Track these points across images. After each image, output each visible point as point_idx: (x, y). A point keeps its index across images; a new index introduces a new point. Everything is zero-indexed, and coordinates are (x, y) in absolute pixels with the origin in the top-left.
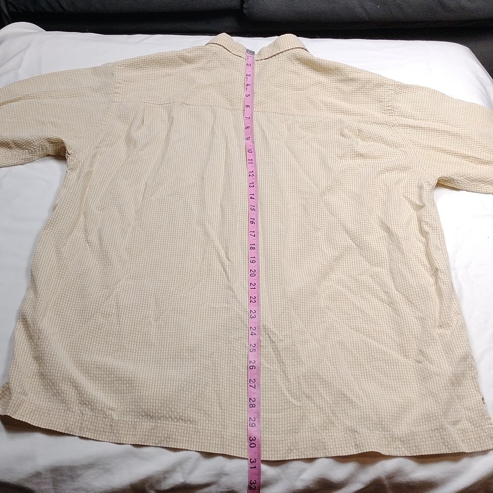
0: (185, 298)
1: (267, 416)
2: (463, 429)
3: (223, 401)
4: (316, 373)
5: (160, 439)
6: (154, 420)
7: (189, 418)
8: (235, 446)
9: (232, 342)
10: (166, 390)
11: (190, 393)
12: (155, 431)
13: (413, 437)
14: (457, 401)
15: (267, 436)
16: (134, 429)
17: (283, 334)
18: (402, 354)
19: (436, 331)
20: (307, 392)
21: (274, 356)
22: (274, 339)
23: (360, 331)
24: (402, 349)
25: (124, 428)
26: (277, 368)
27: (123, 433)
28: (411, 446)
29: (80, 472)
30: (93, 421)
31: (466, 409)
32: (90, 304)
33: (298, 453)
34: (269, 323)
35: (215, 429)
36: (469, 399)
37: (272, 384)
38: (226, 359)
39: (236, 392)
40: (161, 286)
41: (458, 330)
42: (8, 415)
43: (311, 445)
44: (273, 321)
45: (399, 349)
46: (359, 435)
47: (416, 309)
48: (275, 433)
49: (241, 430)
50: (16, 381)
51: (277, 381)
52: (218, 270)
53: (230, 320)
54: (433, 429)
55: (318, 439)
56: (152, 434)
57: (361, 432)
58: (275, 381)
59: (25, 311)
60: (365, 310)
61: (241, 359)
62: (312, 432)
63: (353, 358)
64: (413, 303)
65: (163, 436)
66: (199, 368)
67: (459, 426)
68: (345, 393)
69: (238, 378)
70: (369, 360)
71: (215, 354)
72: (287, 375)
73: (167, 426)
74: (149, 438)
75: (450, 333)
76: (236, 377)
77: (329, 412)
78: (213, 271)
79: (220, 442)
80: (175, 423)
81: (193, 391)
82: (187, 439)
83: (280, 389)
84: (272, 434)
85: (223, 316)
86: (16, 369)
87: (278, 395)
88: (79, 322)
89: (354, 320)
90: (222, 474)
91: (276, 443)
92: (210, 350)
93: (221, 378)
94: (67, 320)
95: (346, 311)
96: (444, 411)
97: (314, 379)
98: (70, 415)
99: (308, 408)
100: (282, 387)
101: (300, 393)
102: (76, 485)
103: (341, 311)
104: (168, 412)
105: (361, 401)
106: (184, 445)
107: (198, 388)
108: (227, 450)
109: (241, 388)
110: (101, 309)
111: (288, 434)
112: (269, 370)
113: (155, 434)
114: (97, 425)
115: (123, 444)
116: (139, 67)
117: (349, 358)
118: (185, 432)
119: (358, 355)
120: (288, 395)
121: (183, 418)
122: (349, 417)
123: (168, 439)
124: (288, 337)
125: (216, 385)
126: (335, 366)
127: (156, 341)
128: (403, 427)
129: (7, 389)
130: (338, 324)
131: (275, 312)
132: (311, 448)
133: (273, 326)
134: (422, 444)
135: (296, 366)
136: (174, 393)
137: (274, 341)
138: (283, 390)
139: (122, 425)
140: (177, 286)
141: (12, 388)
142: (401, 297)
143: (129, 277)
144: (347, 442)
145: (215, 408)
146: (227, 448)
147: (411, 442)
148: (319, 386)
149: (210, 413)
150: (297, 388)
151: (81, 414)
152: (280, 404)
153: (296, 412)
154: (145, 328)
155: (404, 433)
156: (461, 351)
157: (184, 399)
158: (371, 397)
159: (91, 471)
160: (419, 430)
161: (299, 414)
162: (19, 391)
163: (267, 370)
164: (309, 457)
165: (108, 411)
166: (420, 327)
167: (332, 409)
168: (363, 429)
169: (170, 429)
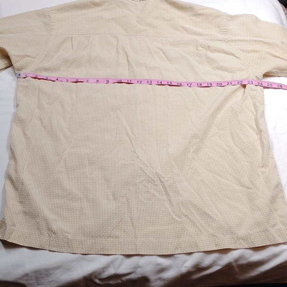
0: (107, 159)
1: (162, 228)
2: (279, 229)
3: (134, 222)
4: (189, 201)
5: (98, 250)
6: (94, 238)
7: (115, 235)
8: (143, 248)
9: (138, 185)
10: (100, 219)
11: (114, 220)
12: (95, 245)
13: (250, 237)
14: (274, 212)
15: (162, 240)
16: (82, 244)
17: (168, 177)
18: (239, 185)
19: (260, 170)
20: (185, 213)
21: (163, 190)
22: (162, 180)
23: (213, 172)
24: (239, 182)
25: (75, 244)
26: (165, 198)
27: (75, 247)
28: (249, 242)
29: (52, 272)
30: (56, 241)
31: (280, 217)
32: (49, 166)
33: (181, 250)
34: (159, 170)
35: (131, 240)
36: (281, 210)
37: (163, 208)
38: (135, 196)
39: (142, 216)
40: (91, 152)
41: (273, 169)
42: (5, 240)
43: (189, 245)
44: (161, 169)
45: (237, 182)
46: (217, 239)
47: (247, 157)
48: (167, 238)
49: (146, 238)
50: (9, 218)
51: (166, 206)
52: (126, 140)
53: (135, 171)
54: (261, 231)
55: (193, 241)
56: (93, 247)
57: (219, 237)
58: (165, 206)
59: (10, 173)
60: (215, 158)
61: (144, 194)
62: (189, 237)
63: (211, 190)
64: (245, 153)
65: (100, 248)
66: (119, 204)
67: (276, 227)
68: (207, 212)
69: (143, 207)
70: (220, 191)
71: (127, 194)
72: (171, 203)
73: (102, 241)
74: (91, 249)
75: (268, 171)
76: (141, 206)
77: (199, 225)
78: (123, 141)
79: (134, 247)
80: (107, 239)
81: (116, 219)
82: (115, 248)
83: (168, 211)
84: (165, 238)
85: (131, 169)
86: (8, 210)
87: (167, 215)
88: (44, 178)
89: (209, 165)
90: (137, 267)
91: (168, 244)
92: (124, 192)
93: (132, 208)
94: (36, 177)
95: (204, 160)
96: (267, 220)
97: (188, 205)
98: (42, 237)
99: (186, 222)
100: (169, 210)
101: (180, 214)
102: (50, 279)
103: (201, 160)
104: (102, 233)
105: (217, 217)
106: (113, 252)
107: (119, 217)
108: (139, 252)
109: (144, 212)
110: (57, 169)
111: (175, 239)
112: (161, 199)
113: (95, 247)
114: (59, 243)
115: (76, 254)
116: (66, 10)
117: (208, 190)
118: (113, 244)
119: (213, 188)
120: (173, 215)
121: (111, 236)
122: (211, 227)
123: (103, 249)
124: (171, 178)
125: (130, 213)
126: (200, 196)
127: (92, 188)
128: (243, 231)
129: (3, 222)
130: (200, 169)
131: (162, 163)
132: (189, 247)
133: (162, 172)
134: (255, 241)
135: (177, 197)
136: (105, 221)
137: (163, 181)
138: (170, 211)
139: (74, 242)
140: (101, 152)
141: (6, 223)
142: (238, 150)
143: (71, 147)
144: (210, 243)
145: (130, 227)
146: (139, 250)
147: (249, 240)
148: (192, 208)
149: (127, 231)
150: (178, 210)
151: (49, 236)
152: (169, 220)
153: (179, 225)
154: (84, 180)
155: (244, 234)
156: (275, 182)
157: (111, 224)
158: (223, 214)
159: (58, 271)
160: (253, 232)
161: (180, 226)
162: (11, 224)
163: (159, 200)
164: (188, 252)
165: (65, 234)
166: (250, 167)
167: (200, 223)
168: (220, 235)
169: (103, 243)
